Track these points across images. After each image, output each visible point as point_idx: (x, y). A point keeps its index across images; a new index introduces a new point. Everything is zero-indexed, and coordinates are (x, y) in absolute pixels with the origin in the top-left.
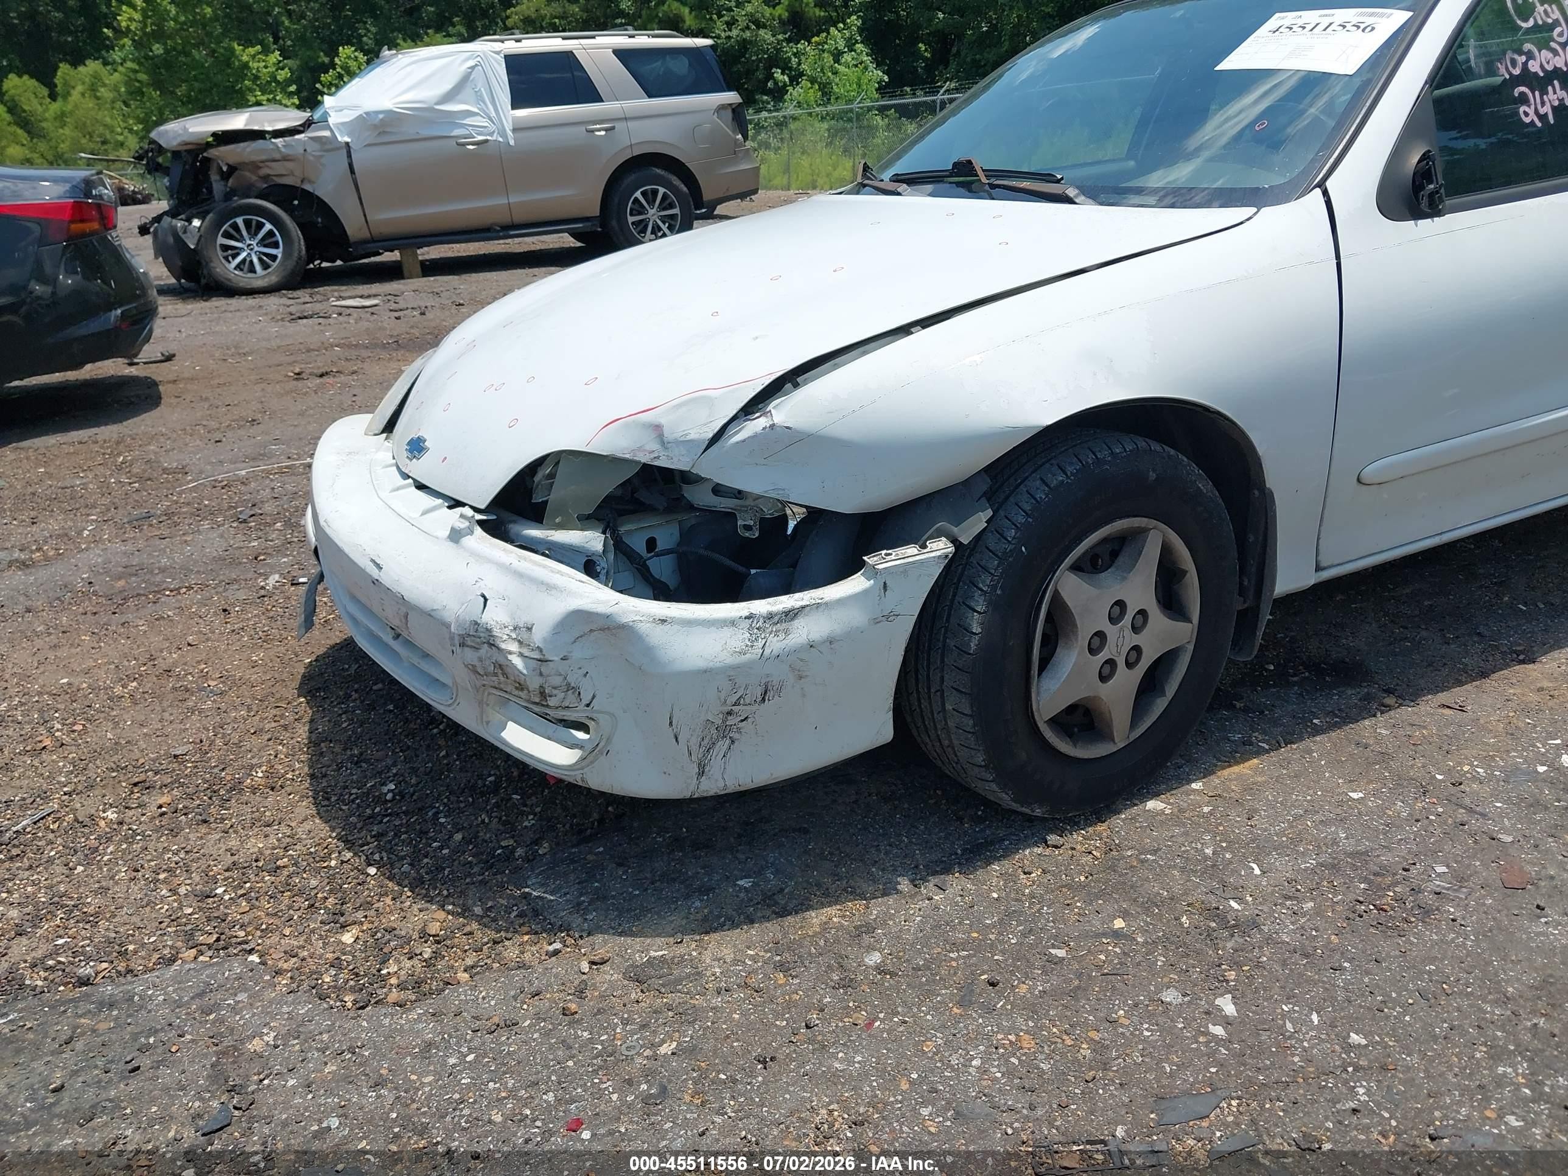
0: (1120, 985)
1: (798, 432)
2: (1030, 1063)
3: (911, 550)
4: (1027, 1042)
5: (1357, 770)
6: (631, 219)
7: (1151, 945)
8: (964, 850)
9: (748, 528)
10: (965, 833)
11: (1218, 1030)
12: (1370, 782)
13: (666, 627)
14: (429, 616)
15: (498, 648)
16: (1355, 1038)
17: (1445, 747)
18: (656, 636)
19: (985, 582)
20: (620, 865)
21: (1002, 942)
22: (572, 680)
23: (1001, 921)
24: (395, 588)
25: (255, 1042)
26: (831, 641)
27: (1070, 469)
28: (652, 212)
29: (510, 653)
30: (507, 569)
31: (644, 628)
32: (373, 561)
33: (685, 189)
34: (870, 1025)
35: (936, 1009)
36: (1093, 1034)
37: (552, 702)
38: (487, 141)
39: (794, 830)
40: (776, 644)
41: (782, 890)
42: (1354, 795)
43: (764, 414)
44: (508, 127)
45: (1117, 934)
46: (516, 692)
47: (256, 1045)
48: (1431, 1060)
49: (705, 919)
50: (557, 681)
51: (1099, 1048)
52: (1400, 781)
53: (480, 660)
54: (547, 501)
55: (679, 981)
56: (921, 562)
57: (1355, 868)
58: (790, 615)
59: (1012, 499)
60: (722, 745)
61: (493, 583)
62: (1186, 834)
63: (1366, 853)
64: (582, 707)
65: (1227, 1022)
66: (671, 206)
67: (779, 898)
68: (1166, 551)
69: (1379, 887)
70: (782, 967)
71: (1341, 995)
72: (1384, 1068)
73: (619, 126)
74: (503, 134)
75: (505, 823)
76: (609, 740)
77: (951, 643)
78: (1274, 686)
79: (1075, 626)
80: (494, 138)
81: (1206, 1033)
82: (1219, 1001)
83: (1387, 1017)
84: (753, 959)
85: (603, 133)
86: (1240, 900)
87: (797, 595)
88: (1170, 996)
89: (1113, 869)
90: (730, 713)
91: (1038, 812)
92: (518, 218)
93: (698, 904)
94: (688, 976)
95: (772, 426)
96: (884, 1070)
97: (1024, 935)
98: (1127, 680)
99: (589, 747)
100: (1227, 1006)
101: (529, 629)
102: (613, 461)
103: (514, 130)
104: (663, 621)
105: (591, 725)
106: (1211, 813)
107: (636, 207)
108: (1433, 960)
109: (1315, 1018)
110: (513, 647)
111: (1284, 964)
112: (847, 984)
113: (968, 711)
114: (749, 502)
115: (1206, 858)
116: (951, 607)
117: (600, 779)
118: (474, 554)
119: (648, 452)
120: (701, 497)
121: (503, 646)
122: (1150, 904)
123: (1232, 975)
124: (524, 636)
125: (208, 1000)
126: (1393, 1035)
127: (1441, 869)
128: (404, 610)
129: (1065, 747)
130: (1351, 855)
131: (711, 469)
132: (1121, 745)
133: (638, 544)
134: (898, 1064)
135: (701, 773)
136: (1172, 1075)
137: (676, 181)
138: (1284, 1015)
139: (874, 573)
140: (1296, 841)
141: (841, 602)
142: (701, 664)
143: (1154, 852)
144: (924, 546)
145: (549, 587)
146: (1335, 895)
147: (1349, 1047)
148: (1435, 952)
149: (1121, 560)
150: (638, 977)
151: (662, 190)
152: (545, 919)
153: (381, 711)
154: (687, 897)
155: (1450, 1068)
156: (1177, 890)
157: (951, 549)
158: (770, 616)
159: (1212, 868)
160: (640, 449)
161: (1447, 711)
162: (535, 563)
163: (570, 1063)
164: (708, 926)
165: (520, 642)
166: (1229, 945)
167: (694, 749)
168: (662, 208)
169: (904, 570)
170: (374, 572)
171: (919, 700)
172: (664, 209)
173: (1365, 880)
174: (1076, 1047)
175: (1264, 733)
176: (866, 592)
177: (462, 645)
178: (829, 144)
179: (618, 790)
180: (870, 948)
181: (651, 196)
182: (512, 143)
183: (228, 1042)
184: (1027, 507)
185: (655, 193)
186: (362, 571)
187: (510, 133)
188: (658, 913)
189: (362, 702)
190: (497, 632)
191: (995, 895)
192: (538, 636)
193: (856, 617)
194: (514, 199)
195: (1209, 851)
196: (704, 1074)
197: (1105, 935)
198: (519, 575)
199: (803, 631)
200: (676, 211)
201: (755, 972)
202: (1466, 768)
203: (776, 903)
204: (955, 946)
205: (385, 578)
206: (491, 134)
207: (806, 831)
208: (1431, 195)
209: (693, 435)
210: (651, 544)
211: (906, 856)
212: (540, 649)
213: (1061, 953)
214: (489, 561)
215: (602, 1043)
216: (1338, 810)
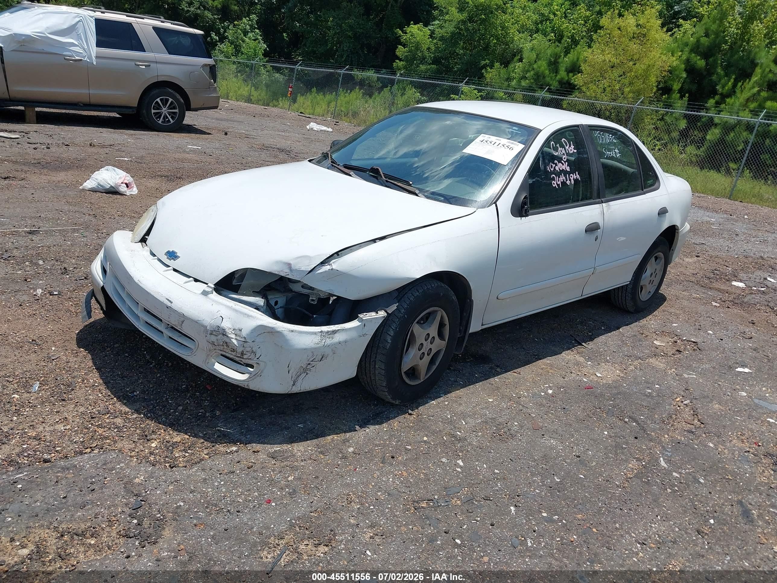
0: (429, 457)
1: (340, 272)
2: (406, 479)
3: (373, 314)
4: (405, 474)
5: (490, 392)
6: (153, 111)
7: (436, 445)
8: (373, 415)
9: (313, 300)
10: (372, 409)
11: (459, 470)
12: (494, 396)
13: (293, 333)
14: (196, 323)
15: (227, 336)
16: (496, 471)
17: (515, 386)
18: (289, 336)
19: (394, 326)
20: (253, 419)
21: (391, 444)
22: (254, 349)
23: (389, 438)
24: (180, 311)
25: (137, 479)
26: (346, 342)
27: (420, 291)
28: (164, 109)
29: (232, 338)
30: (230, 308)
31: (286, 333)
32: (167, 299)
33: (182, 101)
34: (355, 470)
35: (375, 465)
36: (423, 471)
37: (245, 357)
38: (81, 60)
39: (314, 408)
40: (329, 341)
41: (314, 428)
42: (490, 400)
43: (329, 265)
44: (94, 55)
45: (425, 442)
46: (231, 353)
47: (137, 480)
48: (516, 477)
49: (290, 438)
50: (249, 349)
51: (425, 475)
52: (503, 397)
53: (217, 340)
54: (241, 285)
55: (287, 458)
56: (376, 318)
57: (492, 423)
58: (334, 332)
59: (403, 299)
60: (303, 375)
61: (224, 312)
62: (441, 411)
63: (495, 418)
64: (256, 359)
65: (461, 467)
66: (174, 108)
67: (314, 430)
68: (442, 317)
69: (499, 429)
70: (321, 453)
71: (491, 460)
72: (504, 479)
73: (152, 65)
74: (90, 57)
75: (197, 404)
76: (262, 372)
77: (381, 345)
78: (462, 362)
79: (415, 341)
80: (85, 59)
81: (456, 470)
82: (458, 461)
83: (504, 465)
84: (311, 450)
85: (144, 67)
86: (460, 432)
87: (336, 326)
88: (444, 460)
89: (421, 421)
90: (309, 364)
91: (397, 403)
92: (93, 101)
93: (286, 433)
94: (290, 456)
95: (332, 269)
96: (363, 483)
97: (397, 442)
98: (427, 359)
99: (253, 374)
100: (460, 463)
101: (241, 330)
102: (270, 274)
103: (97, 57)
104: (292, 331)
105: (255, 365)
106: (448, 404)
107: (156, 105)
108: (515, 450)
109: (485, 466)
110: (233, 336)
111: (475, 451)
112: (345, 457)
113: (383, 368)
114: (315, 292)
115: (448, 418)
116: (382, 333)
117: (255, 386)
118: (213, 301)
119: (284, 272)
120: (297, 288)
121: (229, 336)
122: (434, 433)
123: (460, 454)
124: (238, 333)
125: (109, 466)
126: (506, 470)
127: (516, 424)
128: (183, 319)
129: (407, 381)
130: (490, 419)
131: (307, 281)
132: (422, 381)
133: (272, 303)
134: (367, 481)
135: (293, 385)
136: (448, 482)
137: (179, 97)
138: (476, 465)
139: (361, 320)
140: (475, 414)
141: (350, 329)
142: (304, 347)
143: (433, 416)
144: (377, 313)
145: (248, 316)
146: (487, 430)
147: (495, 473)
148: (516, 448)
149: (429, 320)
150: (273, 456)
151: (171, 100)
152: (230, 438)
153: (123, 356)
154: (282, 430)
155: (521, 478)
156: (441, 428)
157: (386, 314)
158: (328, 332)
159: (451, 422)
160: (282, 271)
161: (515, 374)
162: (242, 307)
163: (259, 484)
164: (292, 440)
165: (236, 335)
166: (459, 445)
167: (294, 376)
168: (169, 108)
169: (371, 320)
170: (169, 304)
171: (365, 363)
172: (171, 109)
173: (495, 426)
174: (419, 475)
175: (461, 378)
176: (358, 326)
177: (211, 334)
178: (236, 76)
179: (261, 390)
180: (349, 447)
181: (165, 102)
182: (95, 63)
183: (125, 480)
184: (408, 303)
185: (167, 100)
186: (162, 303)
187: (94, 58)
188: (273, 436)
189: (112, 352)
190: (227, 330)
191: (385, 429)
192: (244, 333)
193: (354, 334)
194: (91, 92)
195: (449, 416)
196: (306, 486)
197: (422, 442)
198: (236, 311)
199: (338, 338)
200: (177, 111)
201: (313, 454)
202: (522, 393)
203: (314, 433)
204: (376, 445)
205: (173, 306)
206: (84, 57)
207: (317, 408)
208: (526, 210)
209: (303, 269)
210: (276, 303)
211: (354, 417)
212: (245, 338)
213: (410, 447)
214: (222, 304)
215: (268, 477)
216: (486, 405)
